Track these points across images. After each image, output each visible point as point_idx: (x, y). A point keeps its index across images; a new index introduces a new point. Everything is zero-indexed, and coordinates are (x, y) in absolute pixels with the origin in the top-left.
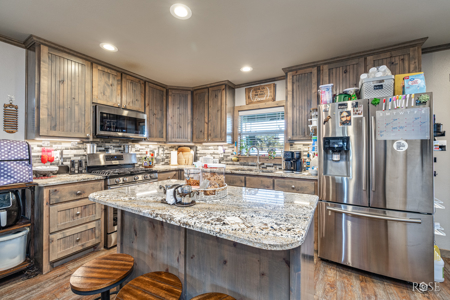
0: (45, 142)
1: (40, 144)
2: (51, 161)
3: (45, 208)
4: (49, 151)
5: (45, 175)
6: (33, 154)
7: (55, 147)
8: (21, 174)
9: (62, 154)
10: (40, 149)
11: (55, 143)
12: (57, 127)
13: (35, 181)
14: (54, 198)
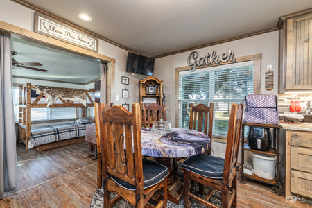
0: (293, 95)
1: (289, 97)
2: (298, 111)
3: (288, 147)
4: (296, 102)
5: (291, 121)
6: (279, 104)
7: (302, 99)
8: (271, 118)
9: (309, 105)
10: (289, 101)
11: (303, 95)
12: (302, 82)
13: (280, 124)
14: (295, 141)
